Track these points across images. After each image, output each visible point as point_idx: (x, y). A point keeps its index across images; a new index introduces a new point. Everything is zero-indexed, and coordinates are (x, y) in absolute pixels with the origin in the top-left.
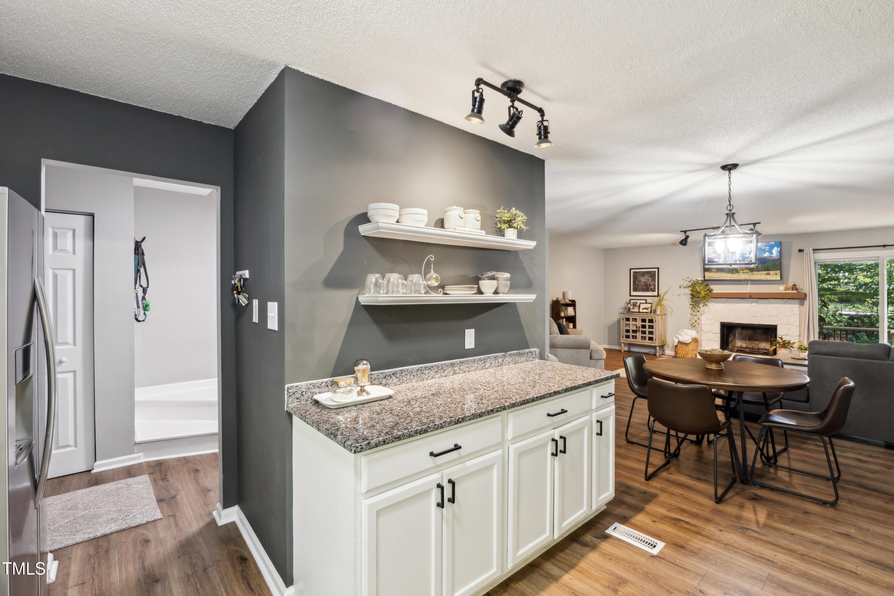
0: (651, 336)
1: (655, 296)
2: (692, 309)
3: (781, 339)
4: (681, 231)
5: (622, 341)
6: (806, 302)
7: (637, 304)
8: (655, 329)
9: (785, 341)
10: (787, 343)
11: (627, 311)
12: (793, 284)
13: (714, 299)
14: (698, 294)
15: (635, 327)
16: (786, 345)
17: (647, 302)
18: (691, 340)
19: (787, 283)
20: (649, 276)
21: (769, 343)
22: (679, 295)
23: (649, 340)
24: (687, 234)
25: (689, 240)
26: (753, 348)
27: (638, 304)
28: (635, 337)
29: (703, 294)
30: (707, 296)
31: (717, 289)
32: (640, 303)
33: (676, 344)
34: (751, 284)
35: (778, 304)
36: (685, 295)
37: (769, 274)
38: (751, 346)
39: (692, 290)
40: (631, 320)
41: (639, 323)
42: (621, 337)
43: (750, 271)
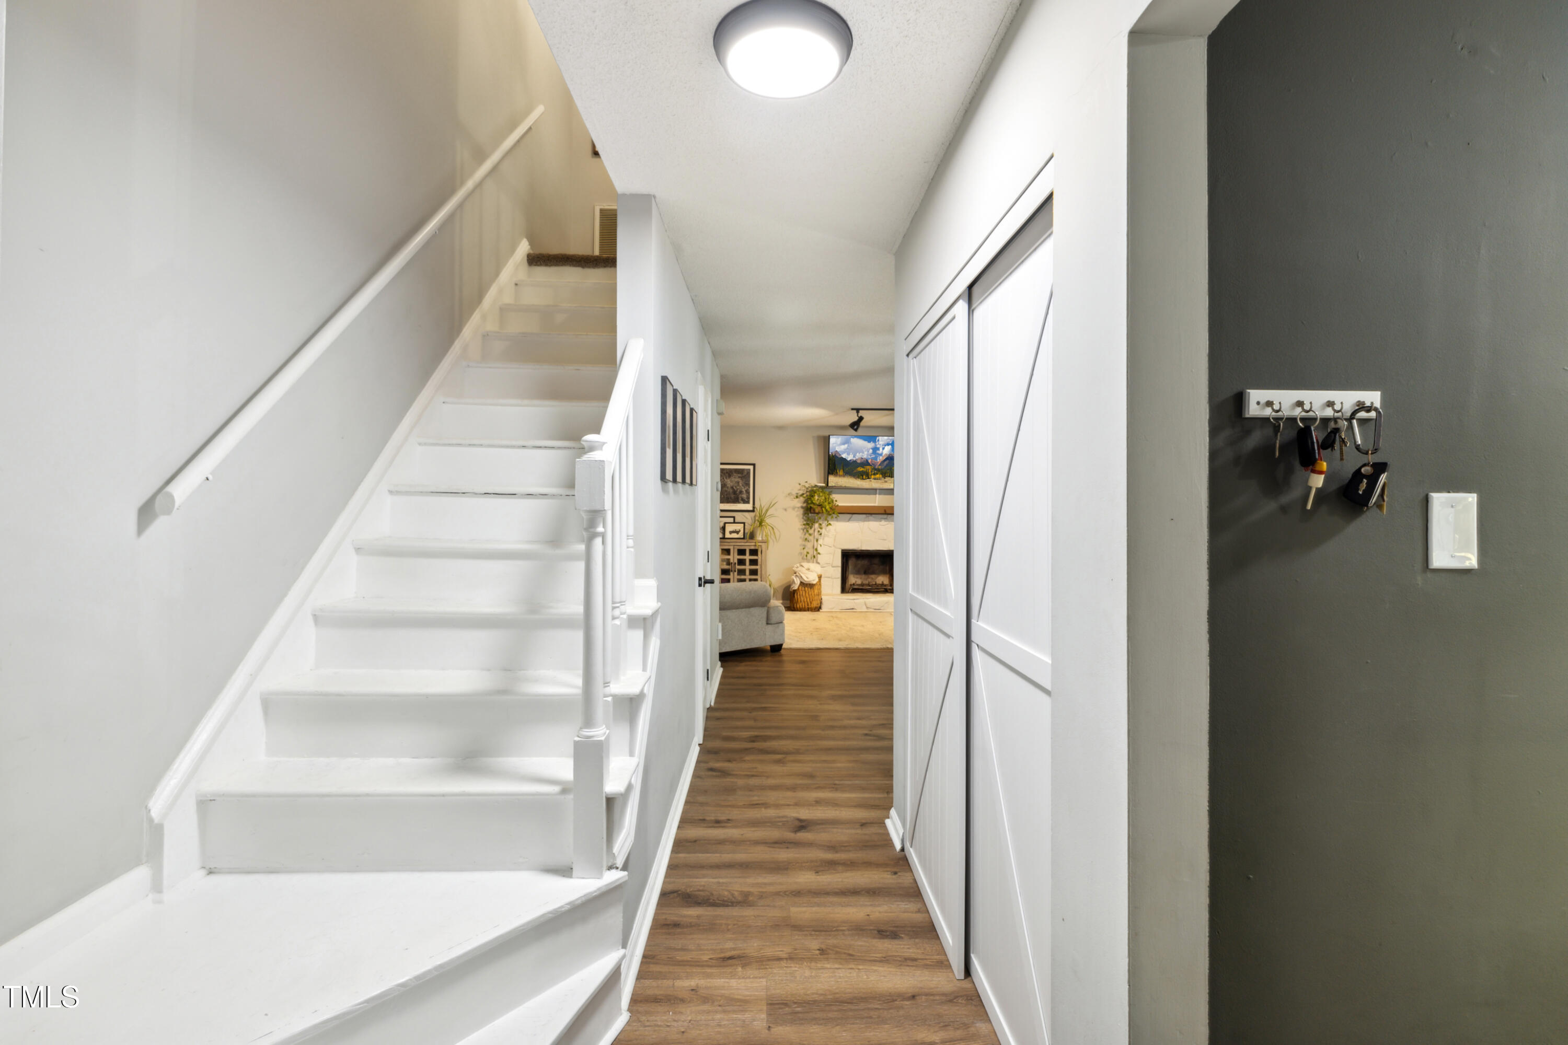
0: (754, 577)
1: (749, 511)
2: (804, 531)
4: (853, 409)
14: (815, 508)
15: (726, 563)
17: (736, 521)
20: (739, 477)
21: (888, 576)
22: (786, 510)
24: (860, 415)
25: (862, 424)
29: (824, 507)
30: (832, 511)
31: (842, 500)
32: (725, 523)
33: (795, 587)
36: (794, 508)
38: (867, 582)
39: (805, 502)
41: (735, 557)
43: (883, 477)
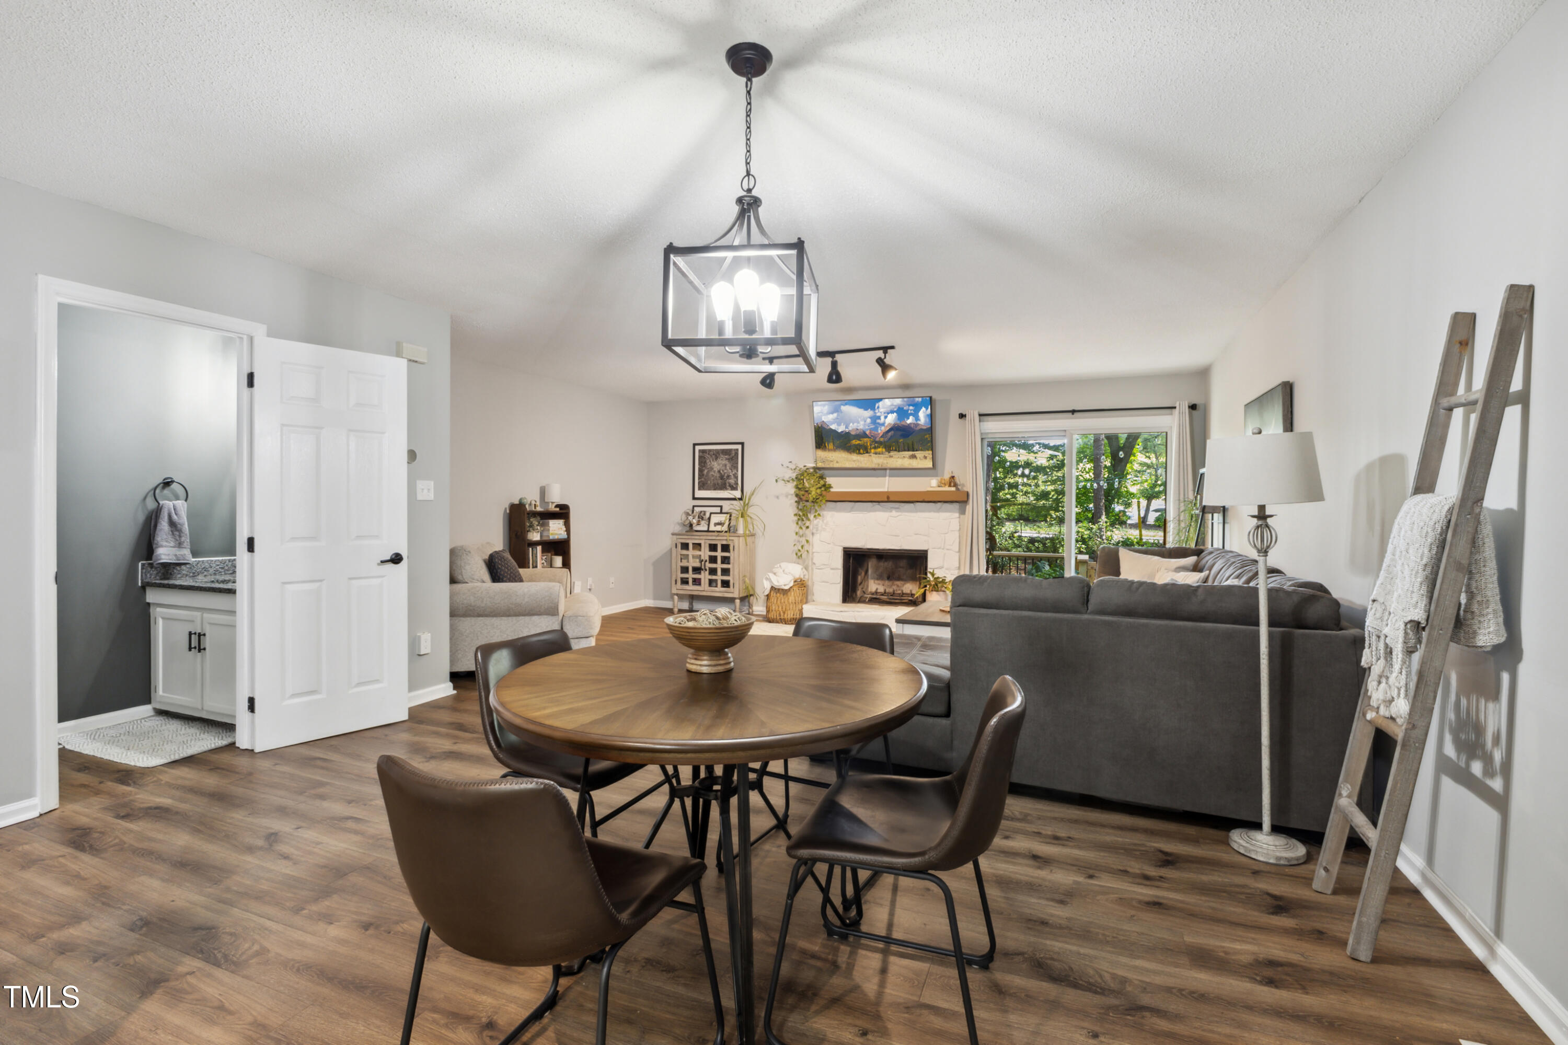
0: (725, 578)
1: (734, 499)
2: (797, 523)
3: (933, 574)
5: (674, 591)
6: (969, 508)
7: (705, 514)
8: (733, 564)
9: (938, 578)
10: (940, 582)
11: (688, 529)
12: (950, 476)
13: (834, 503)
14: (806, 494)
15: (698, 560)
16: (939, 585)
17: (723, 511)
18: (792, 584)
19: (943, 476)
20: (727, 459)
21: (917, 583)
22: (778, 497)
23: (723, 586)
26: (893, 594)
27: (708, 515)
28: (697, 582)
29: (814, 493)
30: (821, 498)
31: (837, 485)
32: (711, 513)
33: (767, 592)
34: (890, 476)
35: (930, 511)
36: (787, 496)
37: (914, 457)
38: (891, 590)
39: (797, 487)
40: (691, 546)
41: (705, 553)
42: (673, 582)
43: (886, 451)
